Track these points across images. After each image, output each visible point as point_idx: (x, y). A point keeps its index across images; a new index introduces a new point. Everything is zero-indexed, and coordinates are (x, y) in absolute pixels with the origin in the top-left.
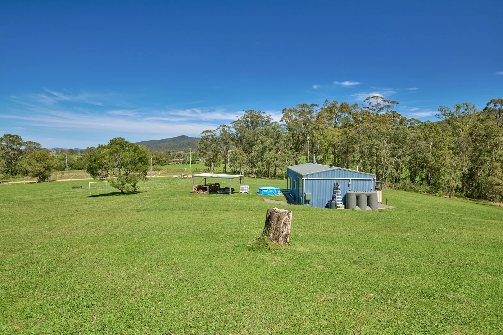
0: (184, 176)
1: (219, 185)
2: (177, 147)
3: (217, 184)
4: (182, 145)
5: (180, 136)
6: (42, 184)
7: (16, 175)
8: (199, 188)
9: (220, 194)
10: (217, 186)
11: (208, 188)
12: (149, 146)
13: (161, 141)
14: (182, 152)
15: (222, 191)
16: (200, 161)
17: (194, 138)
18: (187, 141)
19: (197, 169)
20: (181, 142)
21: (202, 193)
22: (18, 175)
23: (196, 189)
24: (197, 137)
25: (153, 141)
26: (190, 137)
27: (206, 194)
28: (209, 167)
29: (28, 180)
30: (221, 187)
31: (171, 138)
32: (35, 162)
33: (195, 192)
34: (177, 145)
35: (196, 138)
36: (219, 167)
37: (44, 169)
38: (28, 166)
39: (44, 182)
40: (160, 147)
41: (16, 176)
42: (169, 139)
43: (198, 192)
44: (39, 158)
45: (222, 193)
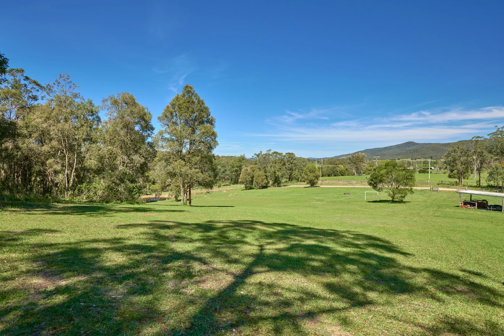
0: (433, 189)
1: (487, 202)
2: (403, 154)
3: (486, 200)
4: (408, 152)
5: (406, 143)
6: (312, 188)
7: (292, 180)
8: (466, 203)
9: (490, 210)
10: (484, 203)
11: (476, 204)
12: (373, 154)
13: (385, 148)
14: (409, 160)
15: (492, 208)
16: (433, 170)
17: (422, 143)
18: (414, 147)
19: (442, 181)
20: (408, 149)
21: (470, 207)
22: (294, 181)
23: (463, 203)
24: (427, 143)
25: (377, 148)
26: (418, 142)
27: (474, 209)
28: (458, 180)
29: (304, 185)
30: (489, 204)
31: (396, 145)
32: (308, 173)
33: (462, 207)
34: (403, 152)
35: (425, 144)
36: (467, 179)
37: (314, 178)
38: (305, 175)
39: (313, 187)
40: (384, 155)
41: (292, 182)
42: (393, 146)
43: (465, 207)
44: (311, 170)
45: (493, 210)
